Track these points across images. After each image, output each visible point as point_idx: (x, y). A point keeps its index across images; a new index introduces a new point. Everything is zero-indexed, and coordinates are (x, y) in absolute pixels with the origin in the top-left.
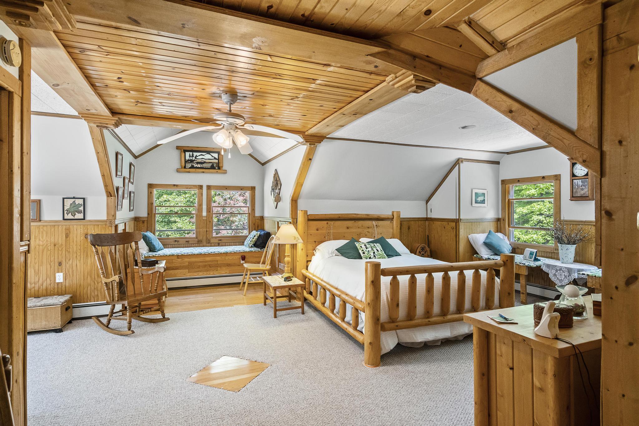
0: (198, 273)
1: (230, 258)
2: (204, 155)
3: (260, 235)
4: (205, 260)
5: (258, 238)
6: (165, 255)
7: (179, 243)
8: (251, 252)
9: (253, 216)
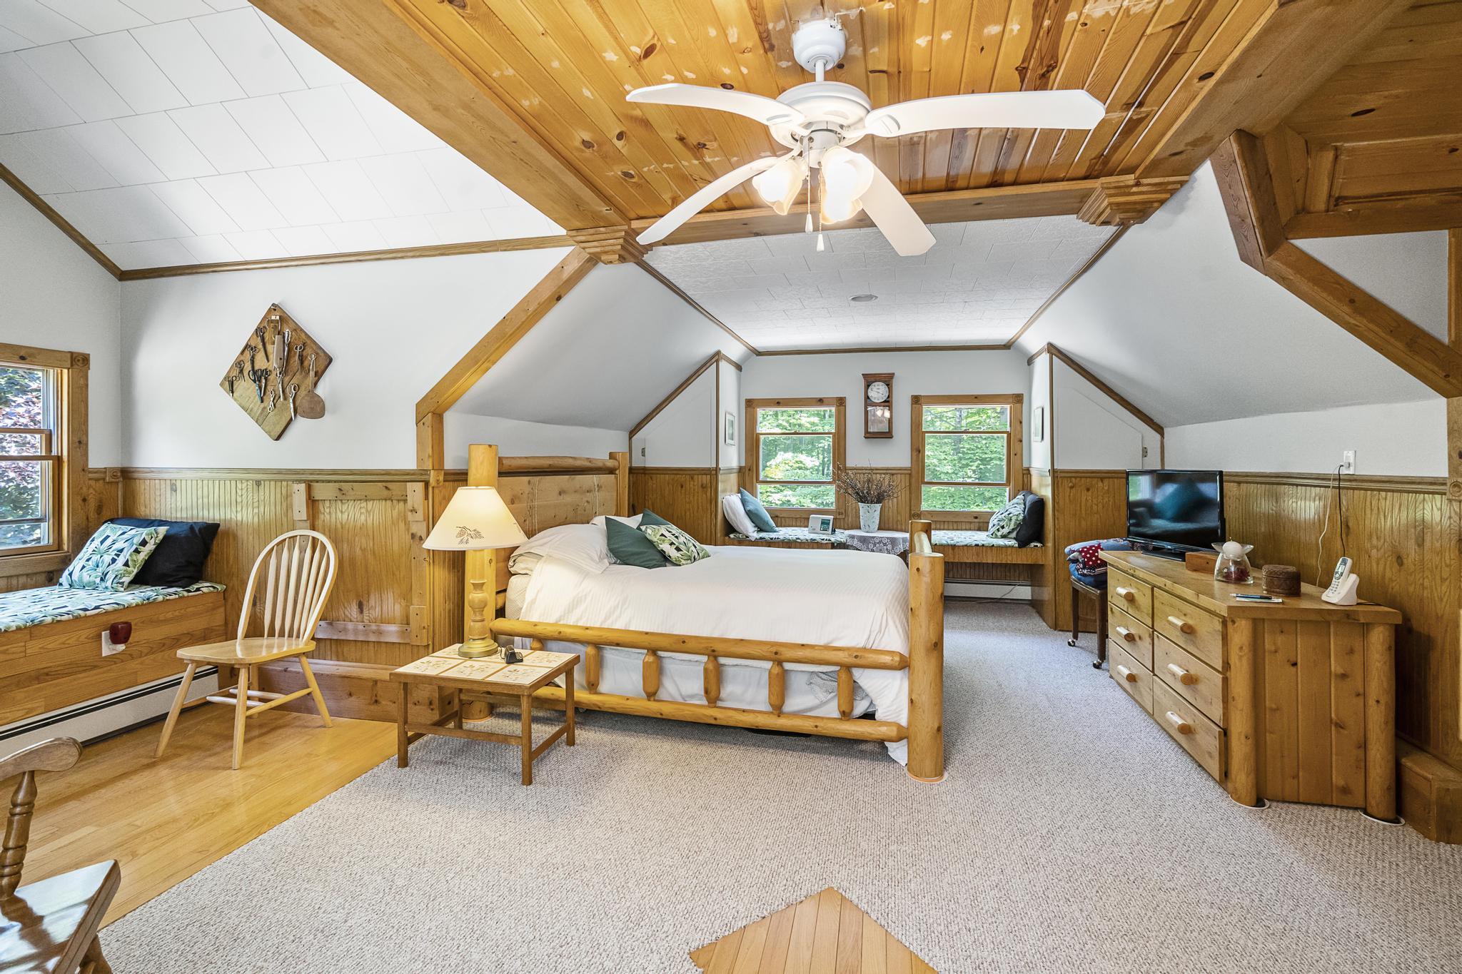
1: (52, 643)
3: (166, 538)
5: (156, 549)
8: (149, 604)
9: (80, 469)
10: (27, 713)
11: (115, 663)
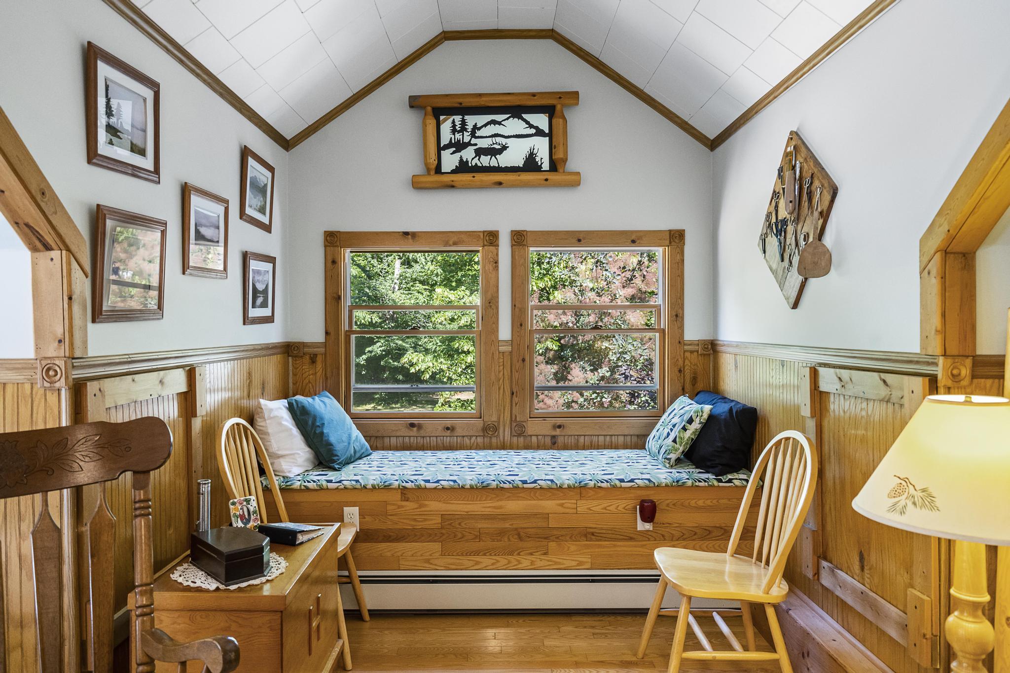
0: (478, 558)
1: (597, 505)
2: (499, 123)
3: (711, 417)
4: (498, 511)
5: (702, 429)
6: (358, 486)
7: (422, 433)
8: (678, 485)
9: (677, 341)
10: (578, 565)
11: (649, 540)
